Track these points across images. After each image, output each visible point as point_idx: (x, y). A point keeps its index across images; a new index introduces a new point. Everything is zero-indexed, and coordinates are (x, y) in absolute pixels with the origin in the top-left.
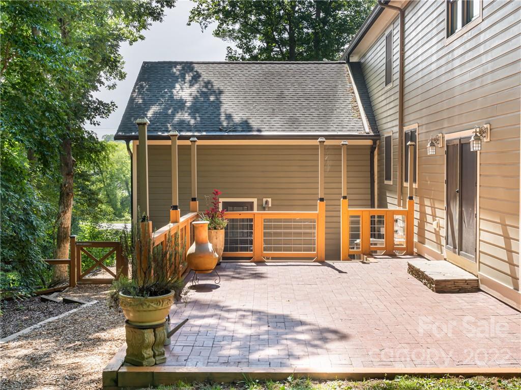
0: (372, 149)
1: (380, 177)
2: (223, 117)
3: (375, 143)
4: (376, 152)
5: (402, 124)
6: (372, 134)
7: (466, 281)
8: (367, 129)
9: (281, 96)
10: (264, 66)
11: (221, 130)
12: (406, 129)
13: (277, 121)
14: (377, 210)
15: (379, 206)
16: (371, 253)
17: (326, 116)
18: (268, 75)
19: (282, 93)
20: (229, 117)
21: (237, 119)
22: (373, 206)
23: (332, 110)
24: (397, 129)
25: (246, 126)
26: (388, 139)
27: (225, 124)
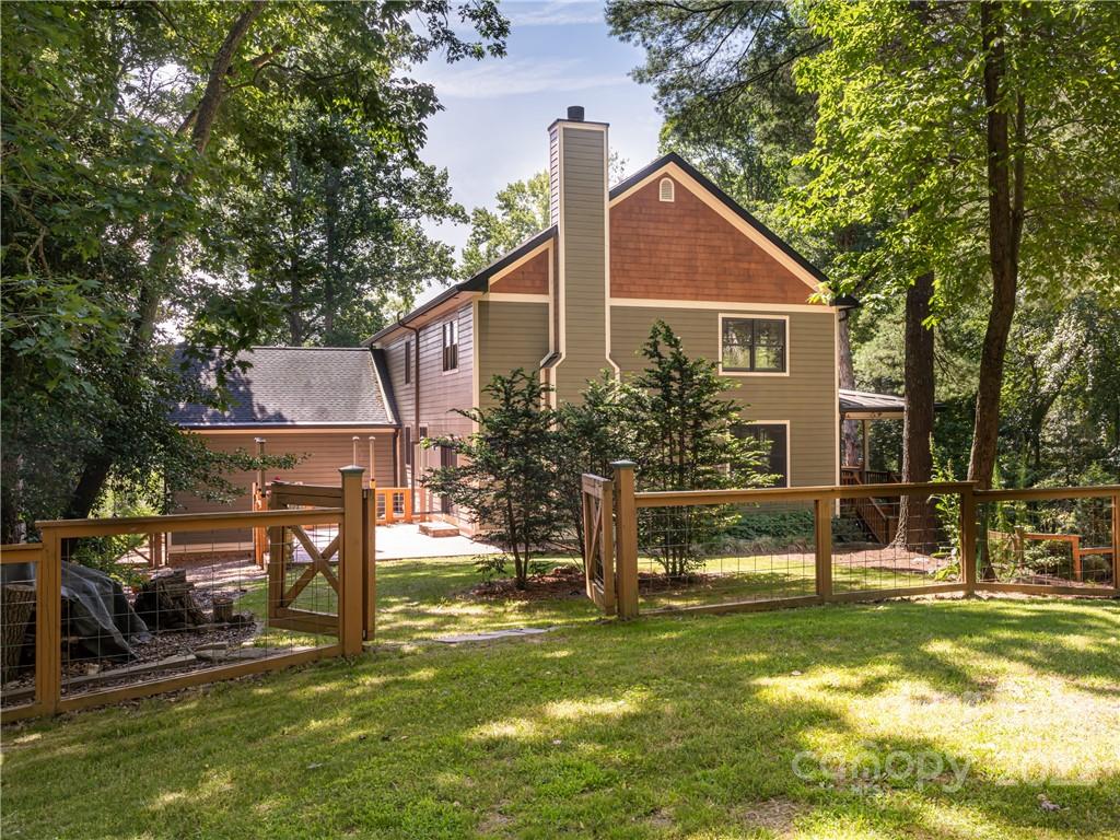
0: (395, 436)
1: (402, 461)
2: (256, 409)
3: (397, 431)
4: (398, 438)
5: (418, 420)
6: (395, 423)
7: (452, 531)
8: (390, 419)
9: (308, 386)
10: (287, 352)
11: (254, 421)
12: (421, 425)
13: (307, 411)
14: (399, 489)
15: (401, 486)
16: (395, 521)
17: (352, 407)
18: (294, 362)
19: (309, 382)
20: (262, 410)
21: (270, 411)
22: (396, 485)
23: (358, 400)
24: (414, 423)
25: (279, 417)
26: (408, 429)
27: (259, 416)
